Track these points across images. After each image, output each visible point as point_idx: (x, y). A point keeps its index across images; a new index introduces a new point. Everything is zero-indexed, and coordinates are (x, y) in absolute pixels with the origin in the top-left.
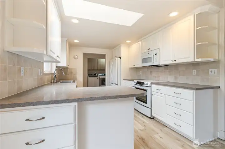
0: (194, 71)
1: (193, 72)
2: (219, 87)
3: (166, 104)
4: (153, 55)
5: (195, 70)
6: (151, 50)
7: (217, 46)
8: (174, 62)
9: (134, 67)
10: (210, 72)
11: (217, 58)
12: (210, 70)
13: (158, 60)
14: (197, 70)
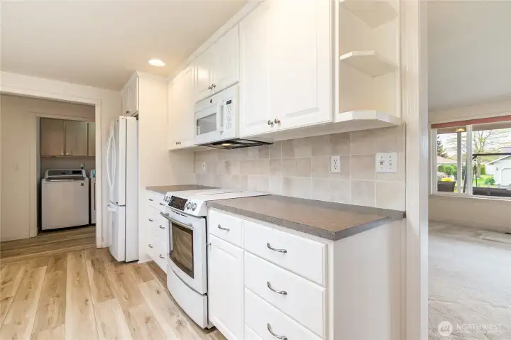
0: (336, 161)
1: (333, 163)
2: (404, 215)
3: (244, 286)
4: (222, 107)
5: (338, 157)
6: (217, 89)
7: (398, 73)
8: (276, 128)
9: (179, 147)
10: (378, 164)
11: (398, 115)
12: (379, 157)
13: (233, 121)
14: (341, 158)
